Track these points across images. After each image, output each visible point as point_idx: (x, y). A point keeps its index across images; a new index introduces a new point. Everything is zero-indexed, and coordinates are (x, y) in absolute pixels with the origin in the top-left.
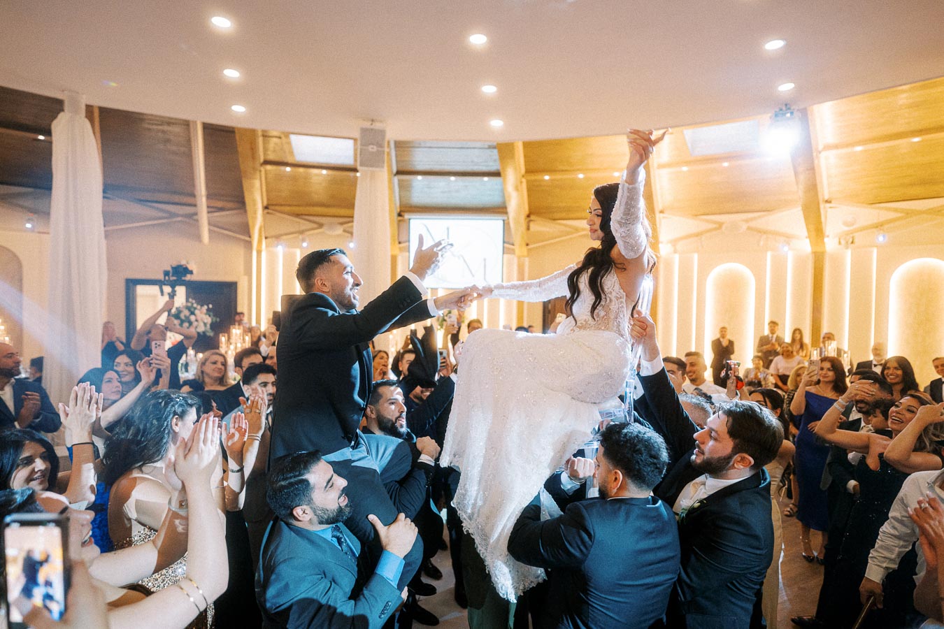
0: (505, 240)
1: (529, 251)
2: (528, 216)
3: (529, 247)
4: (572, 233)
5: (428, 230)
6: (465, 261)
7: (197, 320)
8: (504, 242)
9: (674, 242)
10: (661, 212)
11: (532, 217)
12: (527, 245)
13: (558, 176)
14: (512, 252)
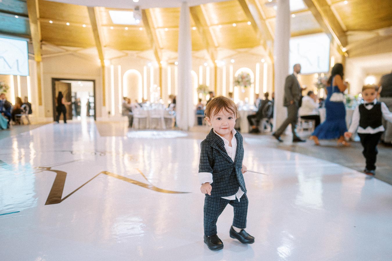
0: (29, 51)
1: (43, 59)
2: (41, 41)
3: (44, 56)
6: (5, 60)
8: (28, 53)
9: (111, 60)
10: (105, 46)
11: (43, 42)
12: (42, 55)
13: (57, 22)
14: (33, 58)
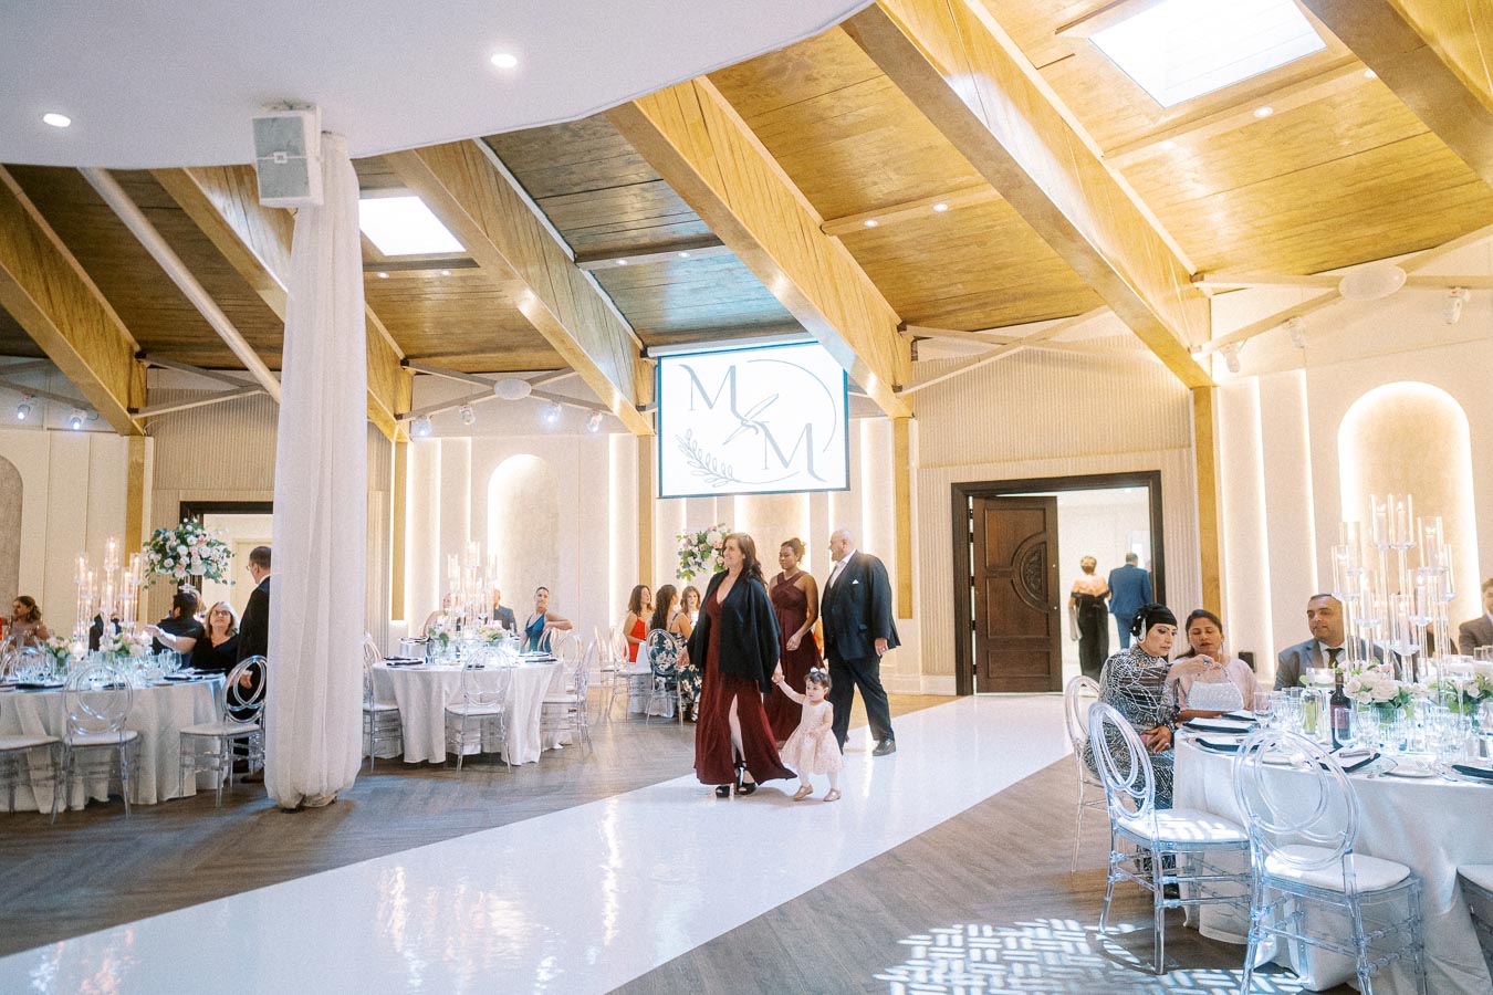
2: (901, 328)
3: (905, 392)
4: (995, 353)
5: (694, 377)
6: (768, 434)
7: (189, 555)
8: (847, 388)
11: (912, 330)
12: (897, 389)
13: (889, 218)
